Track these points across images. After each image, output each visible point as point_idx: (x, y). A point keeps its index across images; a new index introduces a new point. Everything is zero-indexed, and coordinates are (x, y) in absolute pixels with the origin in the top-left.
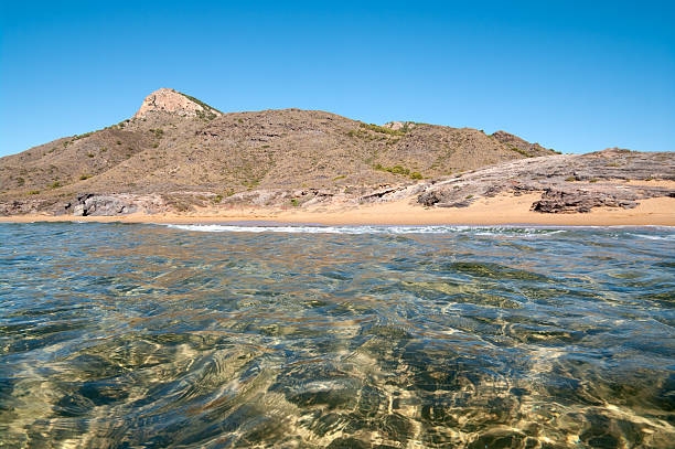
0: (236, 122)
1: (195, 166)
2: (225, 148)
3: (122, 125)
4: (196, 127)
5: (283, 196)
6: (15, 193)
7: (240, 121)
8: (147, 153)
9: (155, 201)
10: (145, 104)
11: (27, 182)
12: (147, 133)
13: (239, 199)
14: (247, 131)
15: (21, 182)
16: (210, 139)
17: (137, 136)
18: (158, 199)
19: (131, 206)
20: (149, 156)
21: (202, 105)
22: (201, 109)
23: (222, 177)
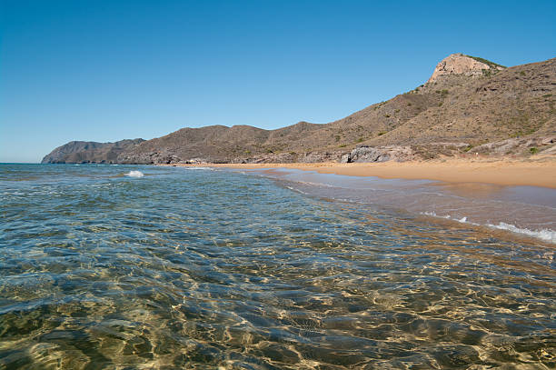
0: (518, 75)
1: (470, 119)
2: (500, 101)
3: (417, 90)
4: (478, 84)
5: (527, 144)
6: (333, 146)
7: (523, 73)
8: (431, 111)
9: (405, 151)
10: (436, 70)
11: (342, 139)
12: (433, 94)
13: (487, 149)
14: (529, 82)
15: (338, 138)
16: (489, 94)
17: (426, 97)
18: (408, 150)
19: (385, 155)
20: (431, 114)
21: (488, 63)
22: (487, 67)
23: (495, 129)
